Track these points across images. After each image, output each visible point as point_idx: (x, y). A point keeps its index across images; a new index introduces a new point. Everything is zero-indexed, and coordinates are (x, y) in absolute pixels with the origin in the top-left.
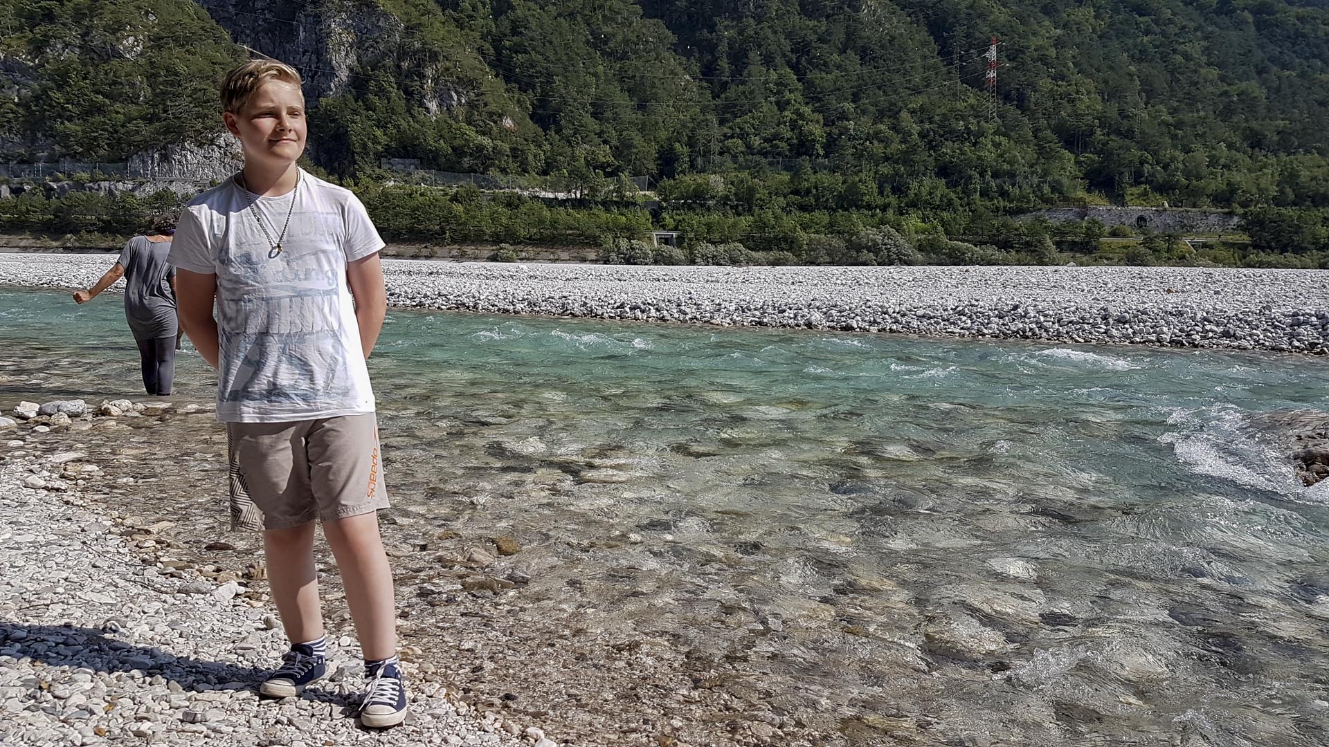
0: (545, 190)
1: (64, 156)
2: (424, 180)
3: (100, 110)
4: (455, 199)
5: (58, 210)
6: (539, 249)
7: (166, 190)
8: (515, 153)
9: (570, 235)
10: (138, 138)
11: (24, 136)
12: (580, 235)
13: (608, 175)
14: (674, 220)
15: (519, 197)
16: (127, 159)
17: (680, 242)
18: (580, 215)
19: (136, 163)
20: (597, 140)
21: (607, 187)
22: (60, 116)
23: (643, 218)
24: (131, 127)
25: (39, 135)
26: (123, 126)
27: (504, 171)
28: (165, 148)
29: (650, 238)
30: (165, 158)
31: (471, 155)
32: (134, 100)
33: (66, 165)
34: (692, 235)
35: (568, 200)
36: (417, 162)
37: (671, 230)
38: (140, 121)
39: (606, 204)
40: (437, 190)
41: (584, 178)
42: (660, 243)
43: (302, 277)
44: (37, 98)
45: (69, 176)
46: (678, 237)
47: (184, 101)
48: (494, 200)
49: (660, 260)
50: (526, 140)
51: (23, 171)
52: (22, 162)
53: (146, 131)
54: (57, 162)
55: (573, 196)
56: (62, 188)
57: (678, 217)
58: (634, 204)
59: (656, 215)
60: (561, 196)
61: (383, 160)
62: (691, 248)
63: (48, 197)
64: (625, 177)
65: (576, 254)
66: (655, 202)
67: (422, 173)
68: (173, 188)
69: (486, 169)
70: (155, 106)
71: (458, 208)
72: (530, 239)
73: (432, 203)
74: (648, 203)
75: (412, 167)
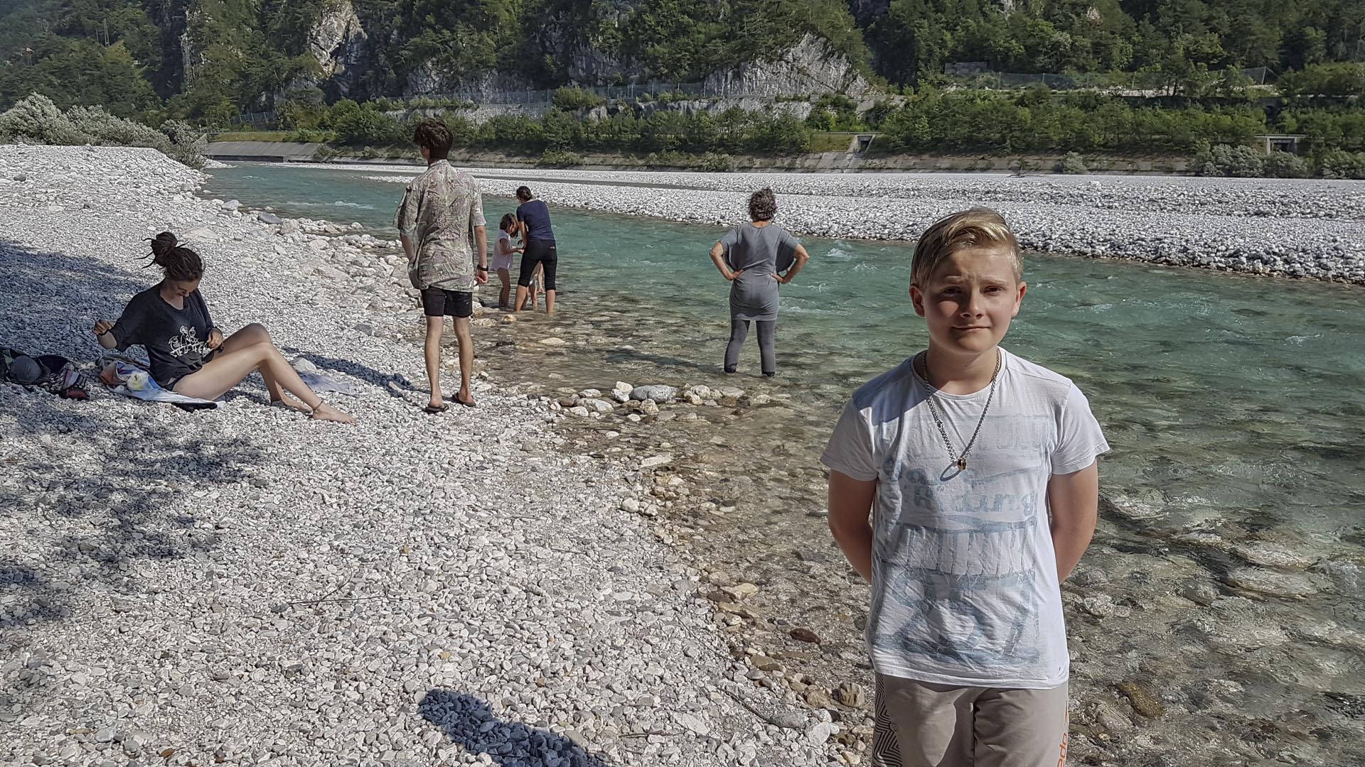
0: (1129, 87)
1: (651, 77)
2: (989, 83)
3: (683, 30)
4: (1021, 102)
5: (645, 129)
6: (1115, 158)
7: (736, 108)
8: (1097, 48)
9: (1155, 140)
10: (716, 57)
11: (621, 61)
12: (1168, 141)
13: (1212, 68)
14: (1298, 121)
15: (1097, 97)
16: (704, 79)
17: (1302, 149)
18: (1172, 117)
19: (711, 83)
20: (1201, 27)
21: (1210, 81)
22: (651, 39)
23: (1254, 119)
24: (710, 46)
25: (633, 58)
26: (704, 46)
27: (1082, 69)
28: (738, 66)
29: (1262, 145)
30: (738, 76)
31: (1046, 53)
32: (713, 19)
33: (653, 86)
34: (1322, 140)
35: (1157, 98)
36: (983, 64)
37: (1292, 133)
38: (718, 40)
39: (1206, 102)
40: (1002, 94)
41: (1181, 73)
42: (1273, 150)
43: (990, 505)
44: (633, 22)
45: (655, 96)
46: (1302, 143)
47: (759, 16)
48: (1067, 101)
49: (1273, 170)
50: (1113, 33)
51: (618, 92)
52: (618, 84)
53: (722, 49)
54: (646, 83)
55: (1165, 93)
56: (648, 108)
57: (1303, 116)
58: (1244, 101)
59: (1273, 113)
60: (1149, 93)
61: (947, 65)
62: (1318, 157)
63: (637, 118)
64: (1235, 70)
65: (1160, 164)
66: (1273, 98)
67: (987, 76)
68: (742, 106)
69: (1060, 69)
70: (733, 24)
71: (1025, 113)
72: (1104, 146)
73: (995, 108)
74: (1263, 99)
75: (978, 70)
